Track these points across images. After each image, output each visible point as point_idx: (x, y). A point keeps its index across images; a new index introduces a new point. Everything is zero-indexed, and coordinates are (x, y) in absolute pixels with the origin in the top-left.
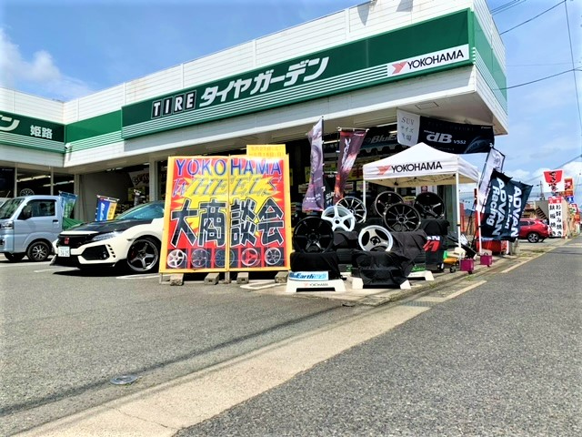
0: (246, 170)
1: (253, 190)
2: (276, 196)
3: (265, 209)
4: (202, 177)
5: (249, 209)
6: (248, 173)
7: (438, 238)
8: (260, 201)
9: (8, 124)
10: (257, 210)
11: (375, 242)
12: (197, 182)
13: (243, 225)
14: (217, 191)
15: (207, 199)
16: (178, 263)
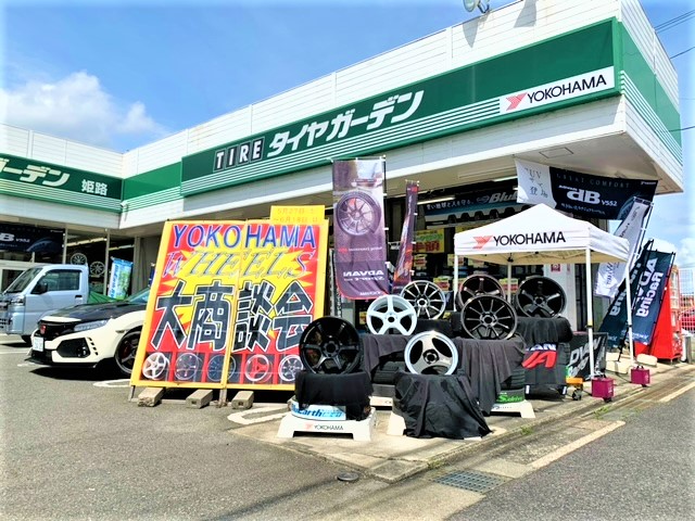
0: (266, 240)
1: (272, 270)
2: (306, 279)
3: (286, 296)
4: (205, 250)
5: (265, 296)
6: (269, 245)
7: (553, 347)
8: (280, 286)
9: (57, 178)
10: (274, 299)
11: (431, 358)
12: (197, 257)
13: (253, 319)
14: (223, 271)
15: (207, 281)
16: (157, 372)
